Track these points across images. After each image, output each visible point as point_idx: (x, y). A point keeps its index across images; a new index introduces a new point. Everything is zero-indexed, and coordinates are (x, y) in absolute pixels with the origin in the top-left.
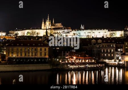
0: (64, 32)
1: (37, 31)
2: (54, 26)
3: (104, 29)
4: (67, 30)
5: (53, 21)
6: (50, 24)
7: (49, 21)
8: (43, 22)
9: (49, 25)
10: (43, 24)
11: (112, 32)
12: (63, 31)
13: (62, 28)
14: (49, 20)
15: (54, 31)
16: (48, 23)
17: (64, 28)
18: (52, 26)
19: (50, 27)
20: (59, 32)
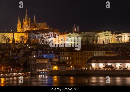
0: (48, 36)
1: (9, 35)
2: (36, 26)
4: (52, 33)
5: (35, 20)
6: (30, 25)
7: (28, 20)
8: (19, 21)
9: (28, 25)
10: (19, 25)
11: (117, 35)
12: (46, 34)
13: (45, 30)
14: (28, 18)
16: (25, 23)
17: (48, 30)
18: (32, 26)
19: (29, 29)
20: (40, 37)
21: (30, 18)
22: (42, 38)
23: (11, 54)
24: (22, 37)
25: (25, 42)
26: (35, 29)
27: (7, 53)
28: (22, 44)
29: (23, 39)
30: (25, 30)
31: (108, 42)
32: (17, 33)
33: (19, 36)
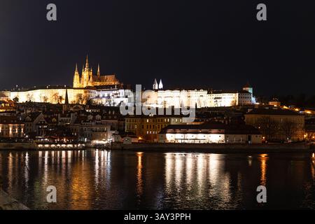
0: (117, 94)
1: (61, 92)
2: (100, 80)
3: (198, 90)
4: (123, 91)
5: (99, 71)
6: (91, 78)
7: (89, 71)
8: (76, 73)
9: (89, 78)
10: (76, 77)
11: (215, 95)
12: (115, 92)
13: (113, 86)
14: (89, 68)
15: (96, 93)
16: (85, 74)
17: (117, 85)
18: (94, 80)
19: (90, 84)
20: (106, 95)
21: (93, 68)
22: (109, 97)
23: (60, 119)
24: (80, 96)
25: (84, 103)
26: (98, 84)
27: (55, 117)
28: (80, 106)
29: (81, 98)
30: (85, 86)
31: (203, 106)
32: (73, 90)
33: (76, 95)
